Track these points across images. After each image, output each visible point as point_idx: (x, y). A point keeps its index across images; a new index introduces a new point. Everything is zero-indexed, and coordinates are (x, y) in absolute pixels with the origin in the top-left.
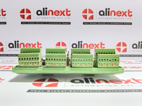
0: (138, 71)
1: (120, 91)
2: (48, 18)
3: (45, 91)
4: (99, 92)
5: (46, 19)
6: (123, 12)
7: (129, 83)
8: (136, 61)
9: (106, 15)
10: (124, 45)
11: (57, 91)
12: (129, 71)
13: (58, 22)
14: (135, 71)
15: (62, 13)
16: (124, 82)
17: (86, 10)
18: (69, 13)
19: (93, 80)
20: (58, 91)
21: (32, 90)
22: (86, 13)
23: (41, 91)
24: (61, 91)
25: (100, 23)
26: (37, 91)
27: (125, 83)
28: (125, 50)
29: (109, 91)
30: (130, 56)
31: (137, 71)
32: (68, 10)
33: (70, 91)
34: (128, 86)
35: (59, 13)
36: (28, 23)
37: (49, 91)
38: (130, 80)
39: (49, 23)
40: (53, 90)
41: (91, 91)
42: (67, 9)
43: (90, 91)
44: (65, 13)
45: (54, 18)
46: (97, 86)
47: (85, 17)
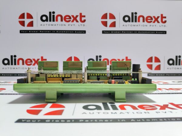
0: (178, 93)
1: (155, 120)
2: (55, 25)
3: (43, 121)
4: (124, 122)
5: (54, 26)
6: (154, 17)
7: (166, 109)
8: (174, 82)
9: (133, 21)
10: (157, 60)
11: (60, 121)
12: (165, 94)
13: (69, 31)
14: (173, 93)
15: (75, 19)
16: (159, 108)
17: (106, 14)
18: (83, 19)
19: (115, 105)
20: (62, 121)
21: (24, 119)
22: (106, 18)
23: (37, 121)
24: (66, 121)
25: (124, 32)
26: (31, 121)
27: (161, 109)
28: (158, 68)
29: (137, 120)
30: (165, 75)
31: (175, 93)
32: (83, 15)
33: (80, 121)
34: (166, 112)
35: (70, 18)
36: (30, 32)
37: (49, 121)
38: (168, 105)
39: (57, 32)
40: (55, 120)
41: (111, 121)
42: (81, 14)
43: (109, 121)
44: (78, 19)
45: (63, 25)
46: (121, 113)
47: (105, 24)
